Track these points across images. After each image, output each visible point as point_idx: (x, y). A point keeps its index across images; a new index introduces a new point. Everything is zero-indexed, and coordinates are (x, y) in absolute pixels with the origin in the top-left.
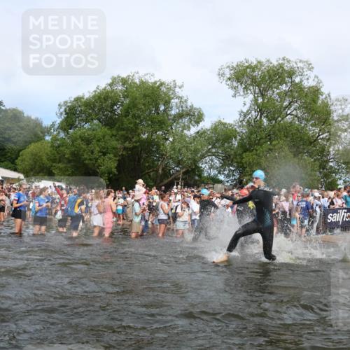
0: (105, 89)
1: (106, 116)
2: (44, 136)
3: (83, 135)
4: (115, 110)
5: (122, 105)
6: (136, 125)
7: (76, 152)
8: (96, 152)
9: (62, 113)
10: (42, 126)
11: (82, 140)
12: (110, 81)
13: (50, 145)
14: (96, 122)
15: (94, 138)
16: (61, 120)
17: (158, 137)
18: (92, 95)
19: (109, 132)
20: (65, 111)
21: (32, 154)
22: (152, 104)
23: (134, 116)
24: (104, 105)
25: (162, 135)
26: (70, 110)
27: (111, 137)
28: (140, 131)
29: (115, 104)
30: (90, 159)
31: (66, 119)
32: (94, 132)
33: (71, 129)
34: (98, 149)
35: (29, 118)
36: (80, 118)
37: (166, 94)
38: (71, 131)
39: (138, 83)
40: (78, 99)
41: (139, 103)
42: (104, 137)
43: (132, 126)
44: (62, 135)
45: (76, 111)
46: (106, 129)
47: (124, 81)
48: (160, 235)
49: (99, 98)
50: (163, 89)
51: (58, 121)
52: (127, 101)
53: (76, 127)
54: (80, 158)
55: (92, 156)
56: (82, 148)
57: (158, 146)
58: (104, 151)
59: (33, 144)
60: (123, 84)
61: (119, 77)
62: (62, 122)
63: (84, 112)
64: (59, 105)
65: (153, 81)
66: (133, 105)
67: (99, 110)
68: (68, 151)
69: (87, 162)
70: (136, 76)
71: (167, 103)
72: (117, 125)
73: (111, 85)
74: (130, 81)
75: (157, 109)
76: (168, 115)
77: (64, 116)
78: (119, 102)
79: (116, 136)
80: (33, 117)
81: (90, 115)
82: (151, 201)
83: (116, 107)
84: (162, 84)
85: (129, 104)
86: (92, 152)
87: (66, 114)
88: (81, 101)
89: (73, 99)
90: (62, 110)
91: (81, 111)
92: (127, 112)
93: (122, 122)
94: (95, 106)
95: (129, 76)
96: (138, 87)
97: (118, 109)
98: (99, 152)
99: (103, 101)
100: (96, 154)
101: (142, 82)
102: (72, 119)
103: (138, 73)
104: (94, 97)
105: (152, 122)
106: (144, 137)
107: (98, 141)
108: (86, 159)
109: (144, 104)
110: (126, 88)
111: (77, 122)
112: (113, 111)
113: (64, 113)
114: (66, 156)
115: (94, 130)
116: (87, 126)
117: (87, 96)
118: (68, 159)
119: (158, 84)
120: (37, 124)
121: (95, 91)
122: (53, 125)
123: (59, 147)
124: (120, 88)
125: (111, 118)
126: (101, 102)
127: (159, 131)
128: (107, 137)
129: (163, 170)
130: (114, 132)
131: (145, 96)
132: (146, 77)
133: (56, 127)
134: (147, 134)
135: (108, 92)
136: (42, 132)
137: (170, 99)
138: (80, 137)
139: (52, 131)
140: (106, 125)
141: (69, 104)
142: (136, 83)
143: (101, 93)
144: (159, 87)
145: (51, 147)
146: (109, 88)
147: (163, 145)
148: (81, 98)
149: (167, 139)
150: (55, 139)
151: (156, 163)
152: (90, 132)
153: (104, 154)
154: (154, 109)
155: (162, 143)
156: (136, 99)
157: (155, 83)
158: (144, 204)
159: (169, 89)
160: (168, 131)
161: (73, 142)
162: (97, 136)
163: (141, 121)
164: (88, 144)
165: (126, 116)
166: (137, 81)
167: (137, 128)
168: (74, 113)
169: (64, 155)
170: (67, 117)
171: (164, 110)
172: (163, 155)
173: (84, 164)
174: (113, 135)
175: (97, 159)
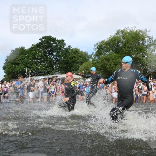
0: (114, 36)
1: (116, 48)
2: (89, 59)
3: (106, 58)
4: (119, 45)
5: (122, 43)
6: (129, 51)
7: (103, 65)
8: (112, 65)
9: (96, 49)
10: (87, 55)
11: (106, 60)
12: (116, 32)
13: (92, 63)
14: (111, 51)
15: (111, 59)
16: (96, 51)
17: (140, 56)
18: (108, 39)
19: (117, 55)
20: (97, 47)
21: (85, 67)
22: (136, 41)
23: (128, 47)
24: (114, 43)
25: (142, 55)
26: (99, 47)
27: (118, 57)
28: (131, 54)
29: (119, 43)
30: (110, 68)
31: (98, 51)
32: (111, 56)
33: (100, 55)
34: (113, 63)
35: (82, 52)
36: (104, 50)
37: (142, 36)
38: (100, 56)
39: (129, 32)
40: (102, 42)
41: (130, 41)
42: (115, 57)
43: (127, 52)
44: (97, 58)
45: (102, 47)
46: (116, 54)
47: (122, 32)
48: (144, 101)
49: (112, 40)
50: (141, 33)
51: (95, 52)
52: (124, 41)
53: (103, 54)
54: (105, 68)
55: (111, 67)
56: (106, 63)
57: (140, 60)
58: (116, 64)
59: (85, 63)
60: (122, 33)
61: (120, 30)
62: (96, 52)
63: (106, 47)
64: (95, 45)
65: (136, 30)
66: (128, 42)
67: (112, 46)
68: (100, 65)
69: (108, 69)
70: (128, 28)
71: (143, 40)
72: (121, 52)
73: (117, 34)
74: (125, 31)
75: (139, 43)
76: (144, 45)
77: (97, 49)
78: (121, 41)
79: (120, 57)
80: (84, 51)
81: (108, 48)
82: (139, 86)
83: (119, 44)
84: (140, 31)
85: (126, 42)
86: (110, 65)
87: (98, 48)
88: (104, 43)
89: (100, 42)
90: (96, 47)
91: (104, 47)
92: (125, 46)
93: (123, 50)
94: (110, 44)
95: (124, 29)
96: (129, 34)
97: (121, 45)
98: (114, 64)
99: (114, 41)
100: (112, 66)
101: (131, 31)
102: (100, 51)
103: (128, 27)
104: (109, 40)
105: (137, 49)
106: (133, 56)
107: (113, 59)
108: (108, 68)
109: (132, 41)
110: (124, 35)
111: (103, 52)
112: (118, 46)
113: (97, 48)
114: (99, 67)
115: (110, 55)
116: (107, 53)
117: (106, 40)
118: (99, 68)
119: (138, 31)
120: (86, 54)
121: (110, 37)
122: (93, 54)
123: (96, 63)
124: (121, 35)
125: (118, 49)
126: (113, 42)
127: (140, 53)
128: (116, 58)
129: (143, 71)
130: (120, 55)
131: (133, 37)
132: (132, 29)
133: (94, 55)
134: (135, 55)
135: (115, 37)
136: (88, 58)
137: (144, 38)
138: (105, 58)
139: (92, 57)
140: (116, 52)
141: (99, 44)
142: (128, 32)
143: (113, 38)
144: (139, 32)
145: (92, 64)
146: (116, 35)
147: (143, 59)
148: (104, 41)
149: (144, 57)
150: (94, 60)
151: (140, 68)
152: (109, 56)
153: (116, 65)
154: (137, 43)
155: (142, 58)
156: (128, 39)
157: (137, 31)
158: (136, 87)
159: (144, 33)
160: (145, 53)
161: (101, 61)
162: (112, 58)
163: (132, 49)
164: (108, 61)
165: (125, 47)
166: (128, 31)
167: (130, 53)
168: (101, 48)
169: (98, 67)
170: (98, 50)
171: (142, 43)
172: (143, 64)
173: (107, 71)
174: (119, 56)
175: (113, 68)
